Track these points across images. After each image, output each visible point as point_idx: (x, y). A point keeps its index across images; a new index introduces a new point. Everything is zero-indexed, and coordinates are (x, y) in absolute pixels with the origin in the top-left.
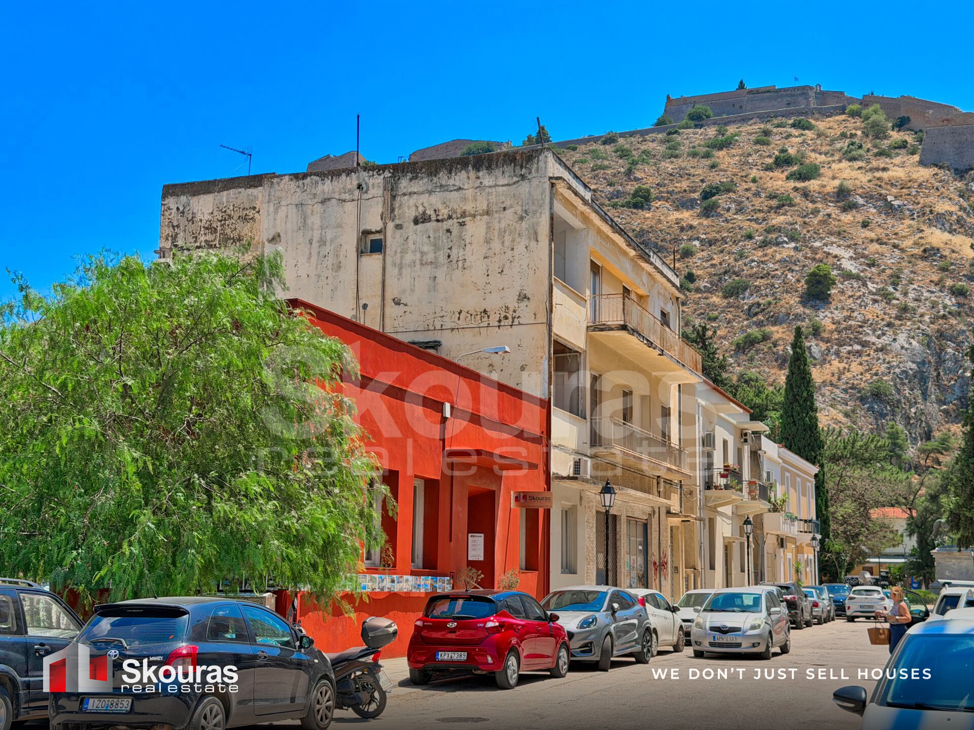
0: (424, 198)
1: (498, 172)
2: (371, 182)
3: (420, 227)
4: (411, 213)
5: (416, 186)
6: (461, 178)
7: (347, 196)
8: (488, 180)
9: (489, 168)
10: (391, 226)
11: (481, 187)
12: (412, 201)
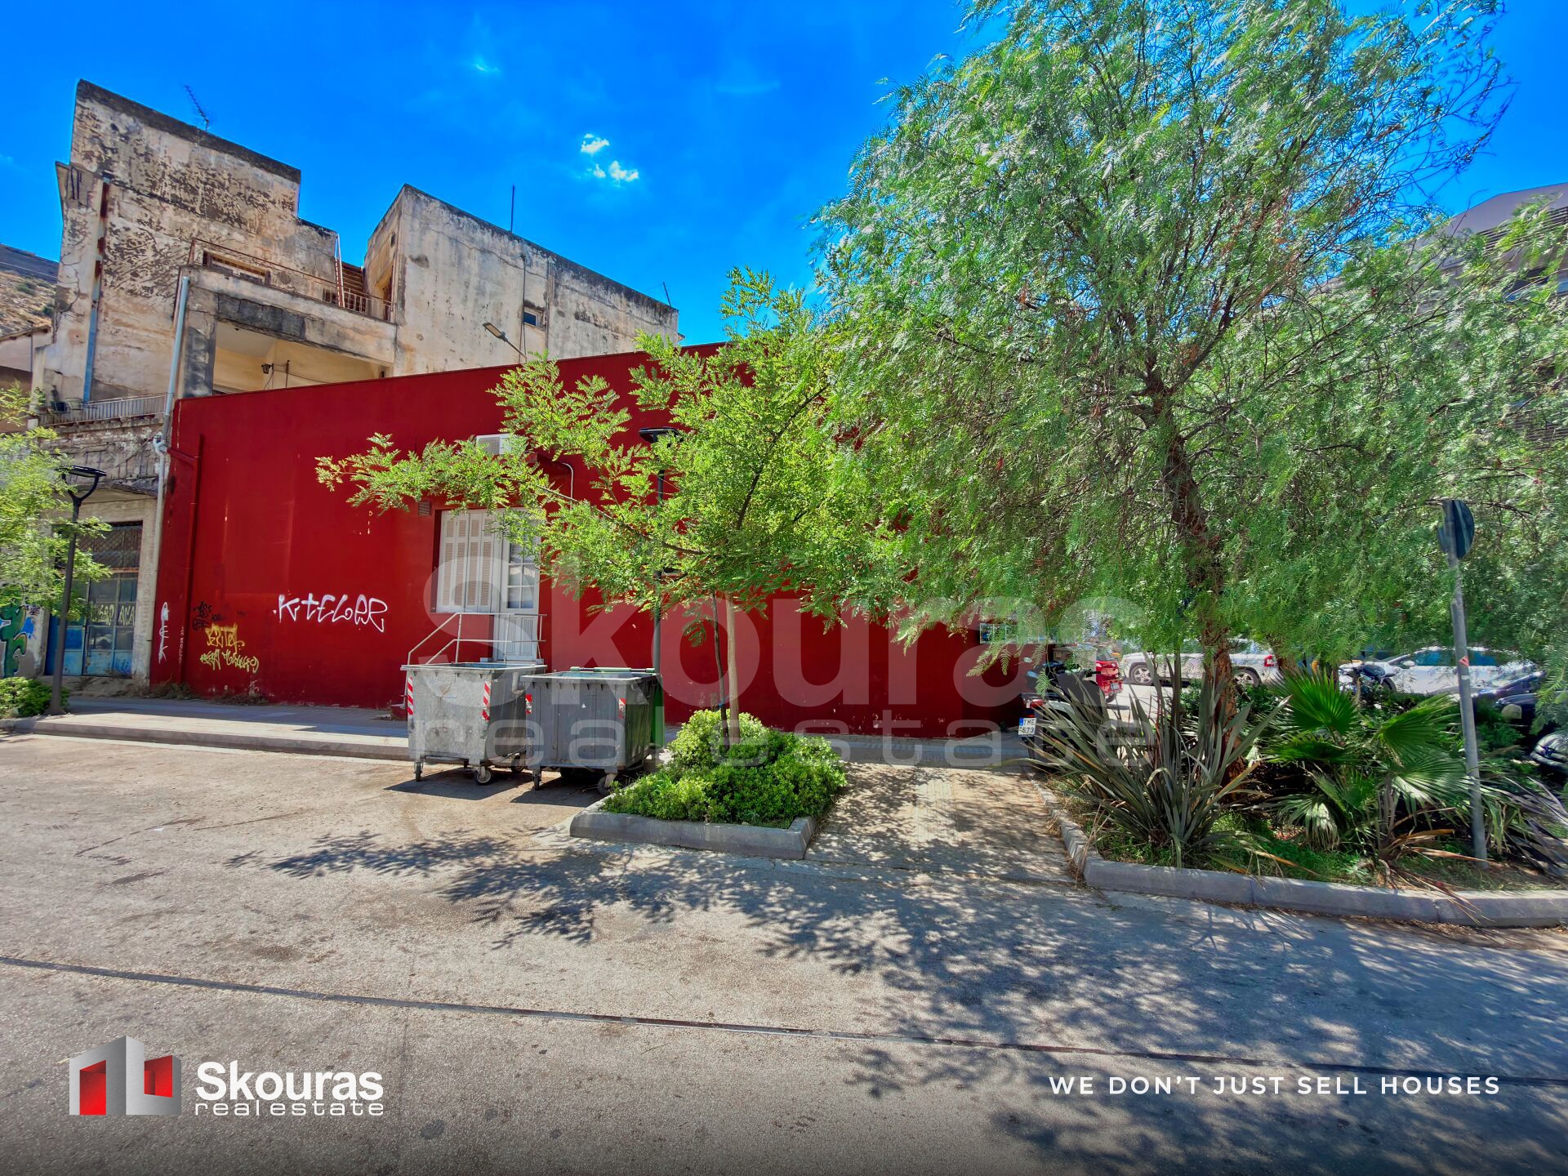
0: (585, 299)
1: (644, 309)
2: (535, 259)
3: (580, 323)
4: (572, 308)
5: (576, 285)
6: (614, 298)
7: (508, 259)
8: (635, 312)
9: (637, 302)
10: (553, 310)
11: (630, 313)
12: (575, 296)
